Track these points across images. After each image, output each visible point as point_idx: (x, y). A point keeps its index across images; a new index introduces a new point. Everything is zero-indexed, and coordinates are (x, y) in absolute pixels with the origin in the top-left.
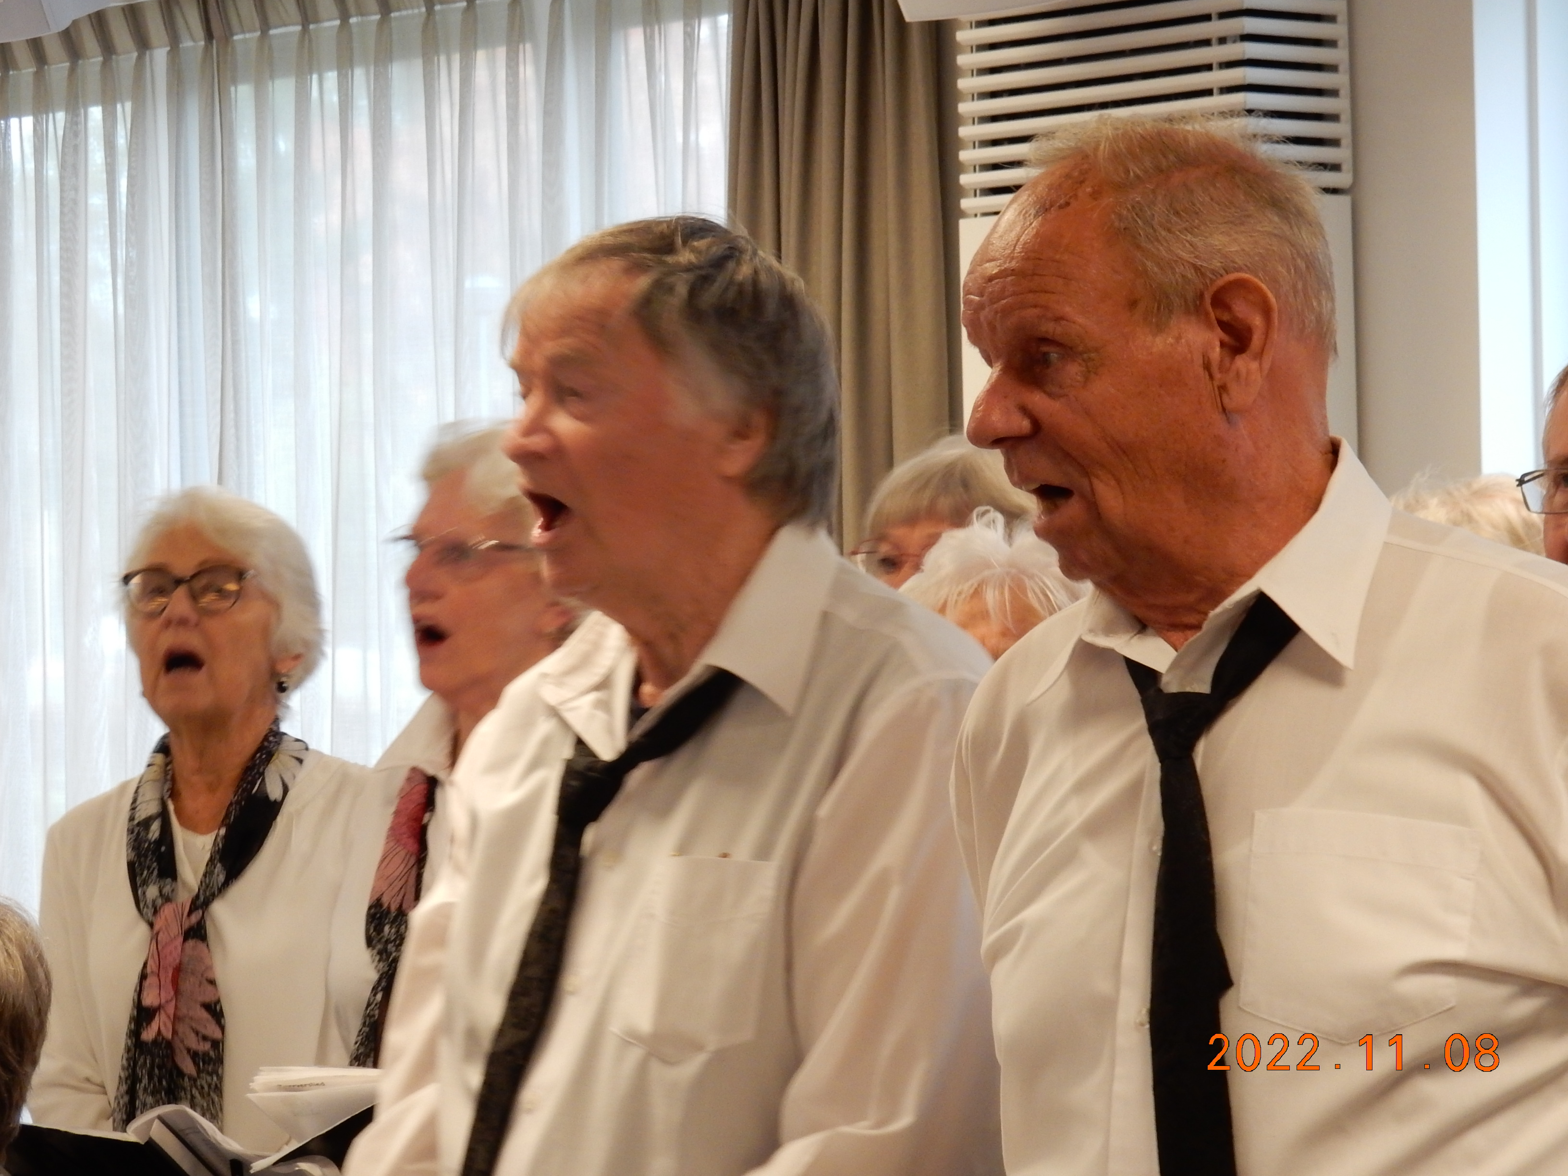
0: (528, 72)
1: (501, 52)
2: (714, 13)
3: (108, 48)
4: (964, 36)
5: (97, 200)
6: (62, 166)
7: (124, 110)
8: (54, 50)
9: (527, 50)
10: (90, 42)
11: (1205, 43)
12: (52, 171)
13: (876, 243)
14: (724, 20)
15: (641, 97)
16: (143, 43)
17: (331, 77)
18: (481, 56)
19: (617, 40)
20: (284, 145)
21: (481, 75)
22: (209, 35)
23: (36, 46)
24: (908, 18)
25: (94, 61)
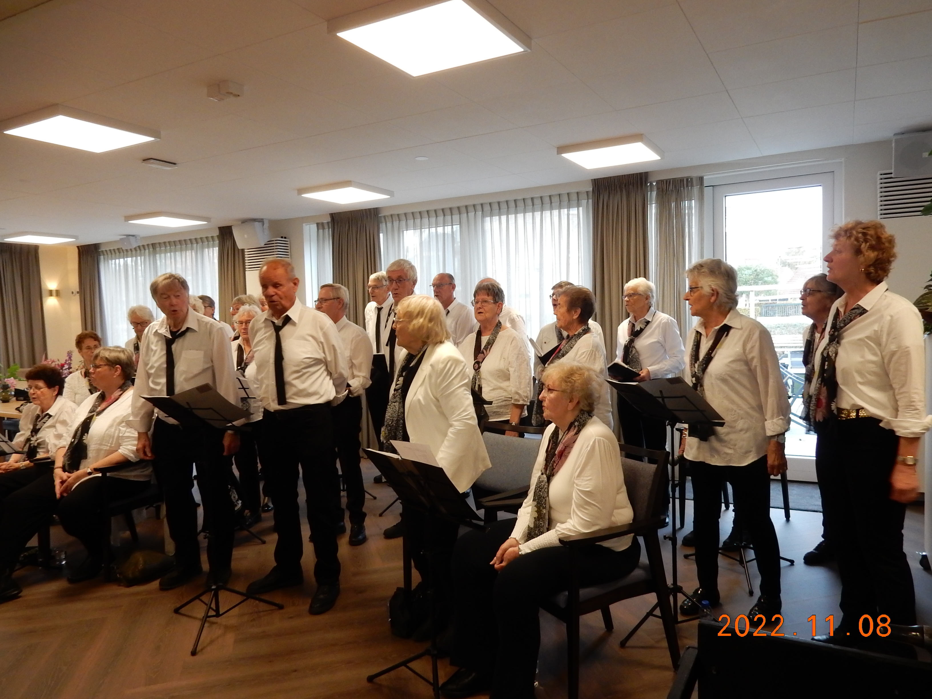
0: (193, 254)
1: (190, 251)
2: (216, 247)
3: (140, 250)
4: (246, 250)
5: (140, 268)
6: (135, 264)
7: (143, 257)
8: (133, 250)
9: (193, 251)
10: (138, 249)
11: (274, 249)
12: (134, 264)
13: (236, 274)
14: (217, 248)
15: (208, 259)
16: (145, 249)
17: (169, 254)
18: (187, 252)
19: (204, 250)
20: (164, 261)
21: (188, 254)
22: (153, 248)
23: (131, 250)
24: (239, 248)
25: (139, 251)
